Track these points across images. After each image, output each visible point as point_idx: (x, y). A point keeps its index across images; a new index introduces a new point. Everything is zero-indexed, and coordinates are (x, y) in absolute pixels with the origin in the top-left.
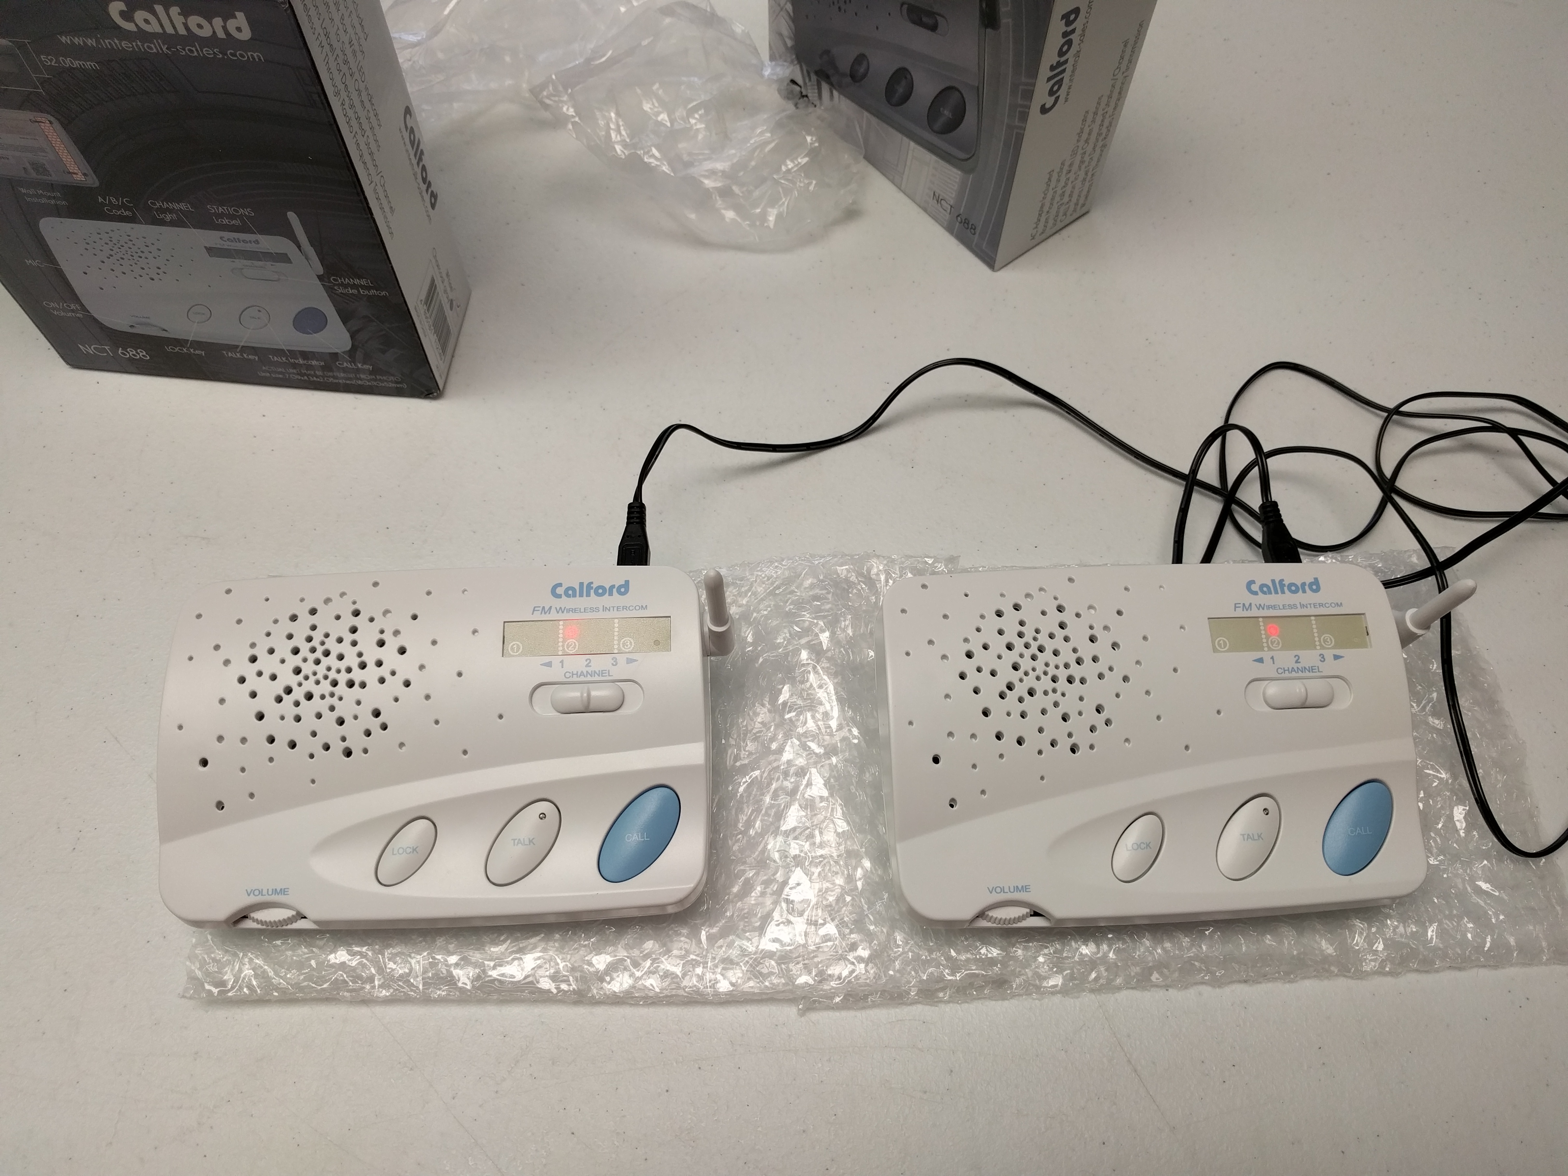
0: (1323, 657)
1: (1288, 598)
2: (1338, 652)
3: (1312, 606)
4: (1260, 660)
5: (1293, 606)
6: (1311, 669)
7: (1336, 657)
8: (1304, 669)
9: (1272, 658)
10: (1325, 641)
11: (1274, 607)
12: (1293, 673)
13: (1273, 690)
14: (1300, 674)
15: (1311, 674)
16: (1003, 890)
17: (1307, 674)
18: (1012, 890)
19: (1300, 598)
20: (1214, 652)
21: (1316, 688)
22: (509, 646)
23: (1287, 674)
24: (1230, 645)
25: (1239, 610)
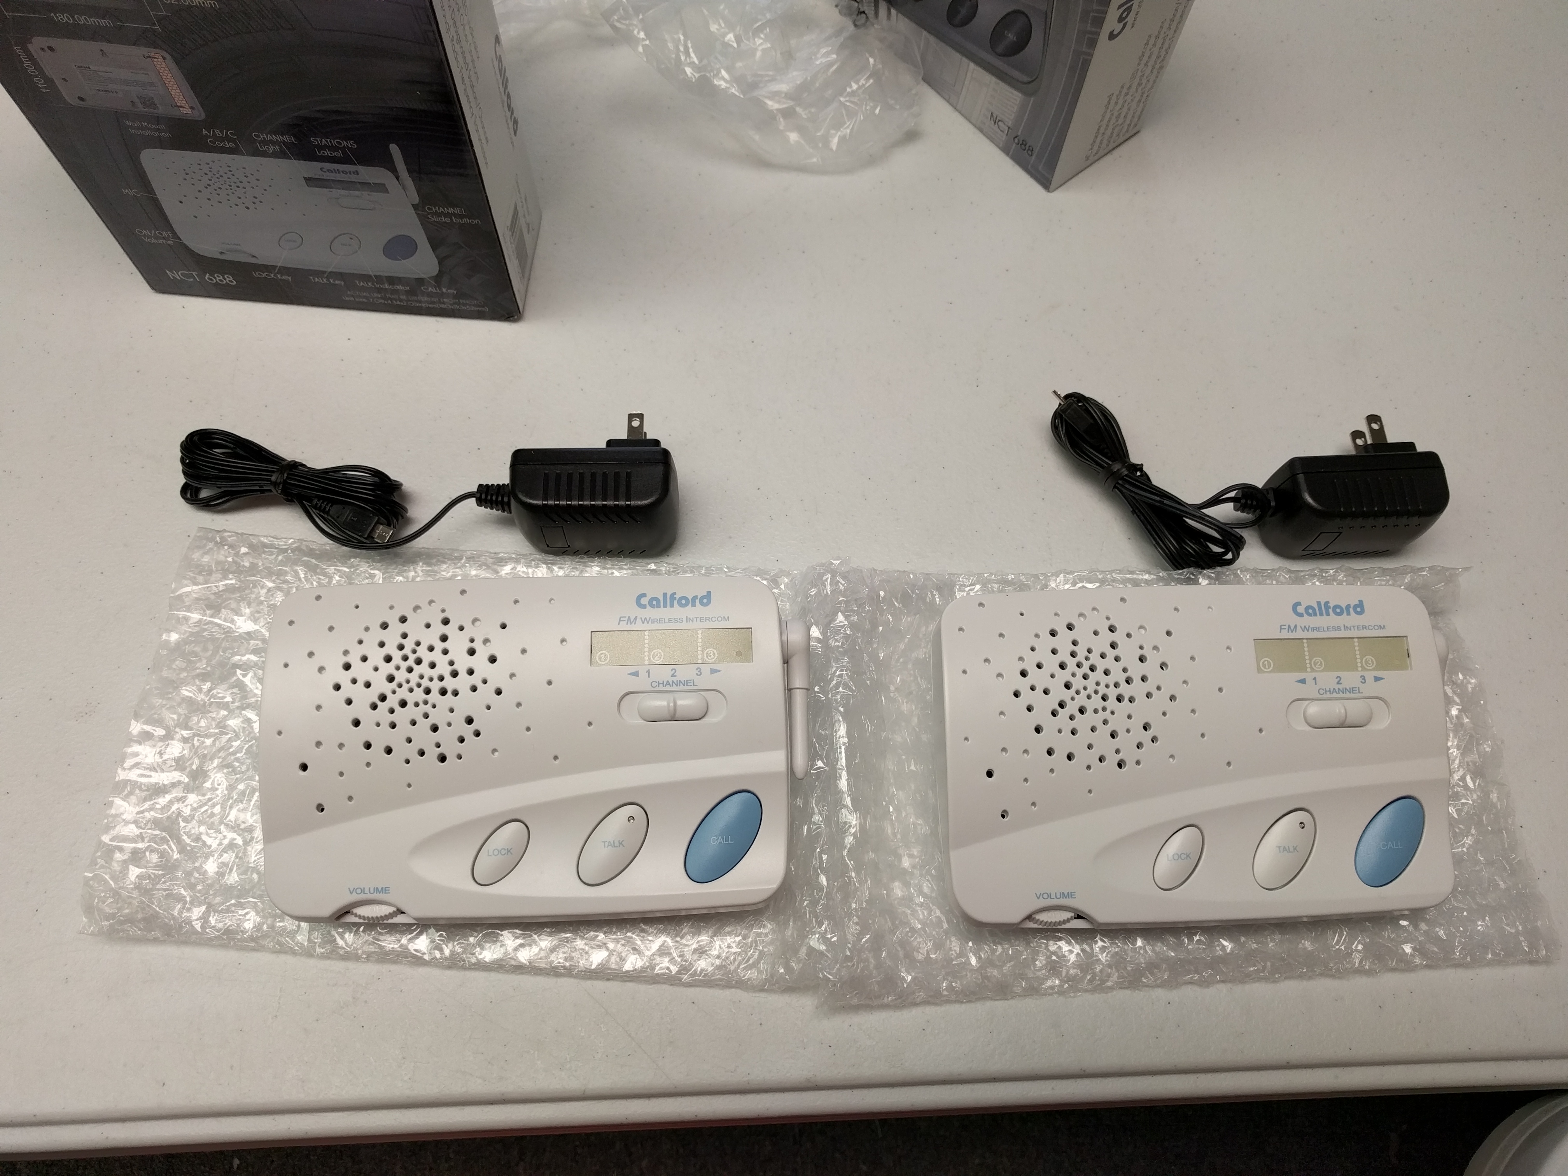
0: (1364, 679)
1: (1333, 620)
2: (1379, 674)
3: (1356, 628)
4: (1303, 681)
5: (1338, 629)
6: (1352, 690)
7: (1377, 679)
8: (1345, 690)
9: (1315, 679)
10: (1366, 662)
11: (1318, 629)
12: (1335, 693)
13: (1314, 709)
14: (1341, 695)
15: (1352, 695)
16: (1049, 896)
17: (1348, 695)
18: (1058, 896)
19: (1344, 620)
20: (1259, 673)
21: (1355, 708)
22: (597, 655)
23: (1328, 695)
24: (1274, 665)
25: (1285, 632)
